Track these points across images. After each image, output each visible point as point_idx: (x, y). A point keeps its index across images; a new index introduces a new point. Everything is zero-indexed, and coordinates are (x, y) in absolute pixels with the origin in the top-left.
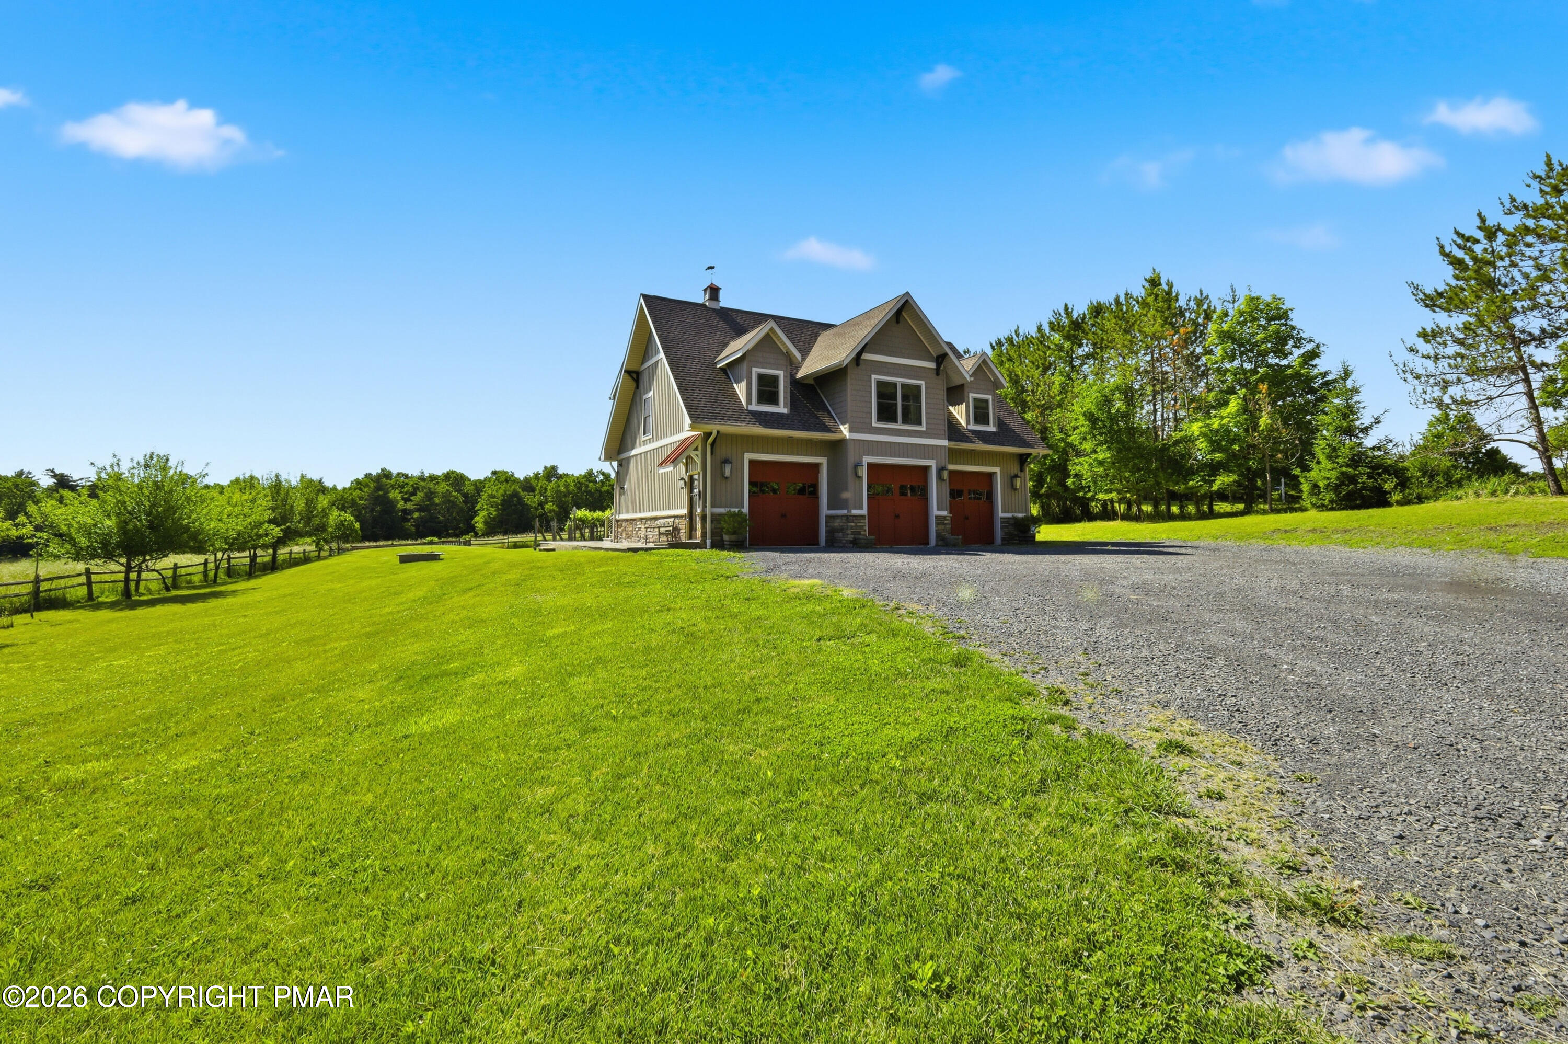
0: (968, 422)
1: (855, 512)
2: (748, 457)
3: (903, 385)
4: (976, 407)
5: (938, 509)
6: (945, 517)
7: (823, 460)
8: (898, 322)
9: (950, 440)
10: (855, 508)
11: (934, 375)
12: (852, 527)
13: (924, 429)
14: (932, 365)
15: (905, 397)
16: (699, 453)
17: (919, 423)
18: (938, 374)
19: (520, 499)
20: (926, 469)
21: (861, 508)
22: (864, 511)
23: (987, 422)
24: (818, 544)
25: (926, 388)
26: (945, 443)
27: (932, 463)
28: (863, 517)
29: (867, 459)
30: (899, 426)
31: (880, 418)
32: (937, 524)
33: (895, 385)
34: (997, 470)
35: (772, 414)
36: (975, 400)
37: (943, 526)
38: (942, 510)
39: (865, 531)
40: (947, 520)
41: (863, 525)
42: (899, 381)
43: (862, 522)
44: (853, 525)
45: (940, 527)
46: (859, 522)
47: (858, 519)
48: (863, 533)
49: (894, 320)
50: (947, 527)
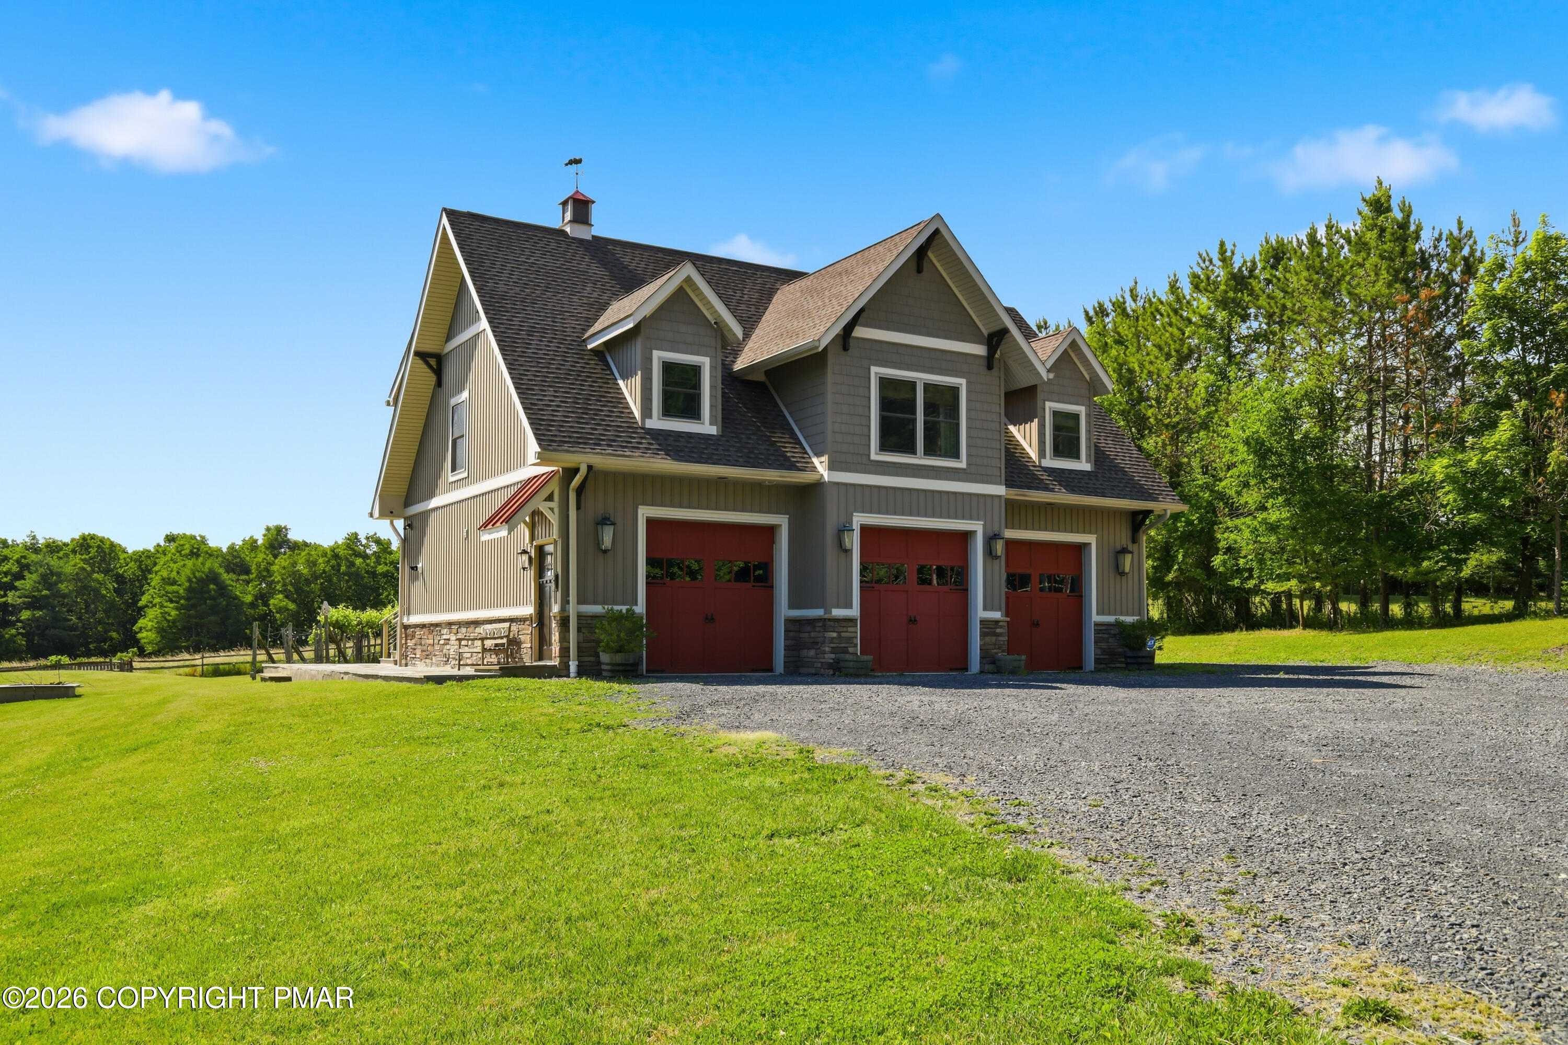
0: (1042, 454)
1: (837, 612)
2: (645, 512)
3: (928, 387)
4: (1057, 428)
5: (985, 609)
6: (996, 622)
7: (781, 521)
8: (919, 270)
9: (1009, 484)
10: (839, 605)
11: (983, 369)
12: (832, 640)
13: (963, 464)
14: (979, 350)
15: (930, 408)
16: (555, 504)
17: (956, 455)
18: (990, 367)
19: (223, 589)
20: (965, 537)
21: (849, 605)
22: (854, 612)
23: (1074, 454)
24: (771, 670)
25: (968, 391)
26: (1000, 490)
27: (977, 526)
28: (850, 621)
29: (859, 519)
30: (919, 459)
31: (884, 447)
32: (983, 635)
33: (912, 385)
34: (1091, 539)
35: (690, 435)
36: (1056, 414)
37: (994, 638)
38: (992, 609)
39: (856, 646)
40: (1001, 627)
41: (853, 635)
42: (921, 377)
43: (850, 629)
44: (835, 635)
45: (988, 639)
46: (845, 629)
47: (844, 624)
48: (851, 650)
49: (914, 266)
50: (1000, 638)
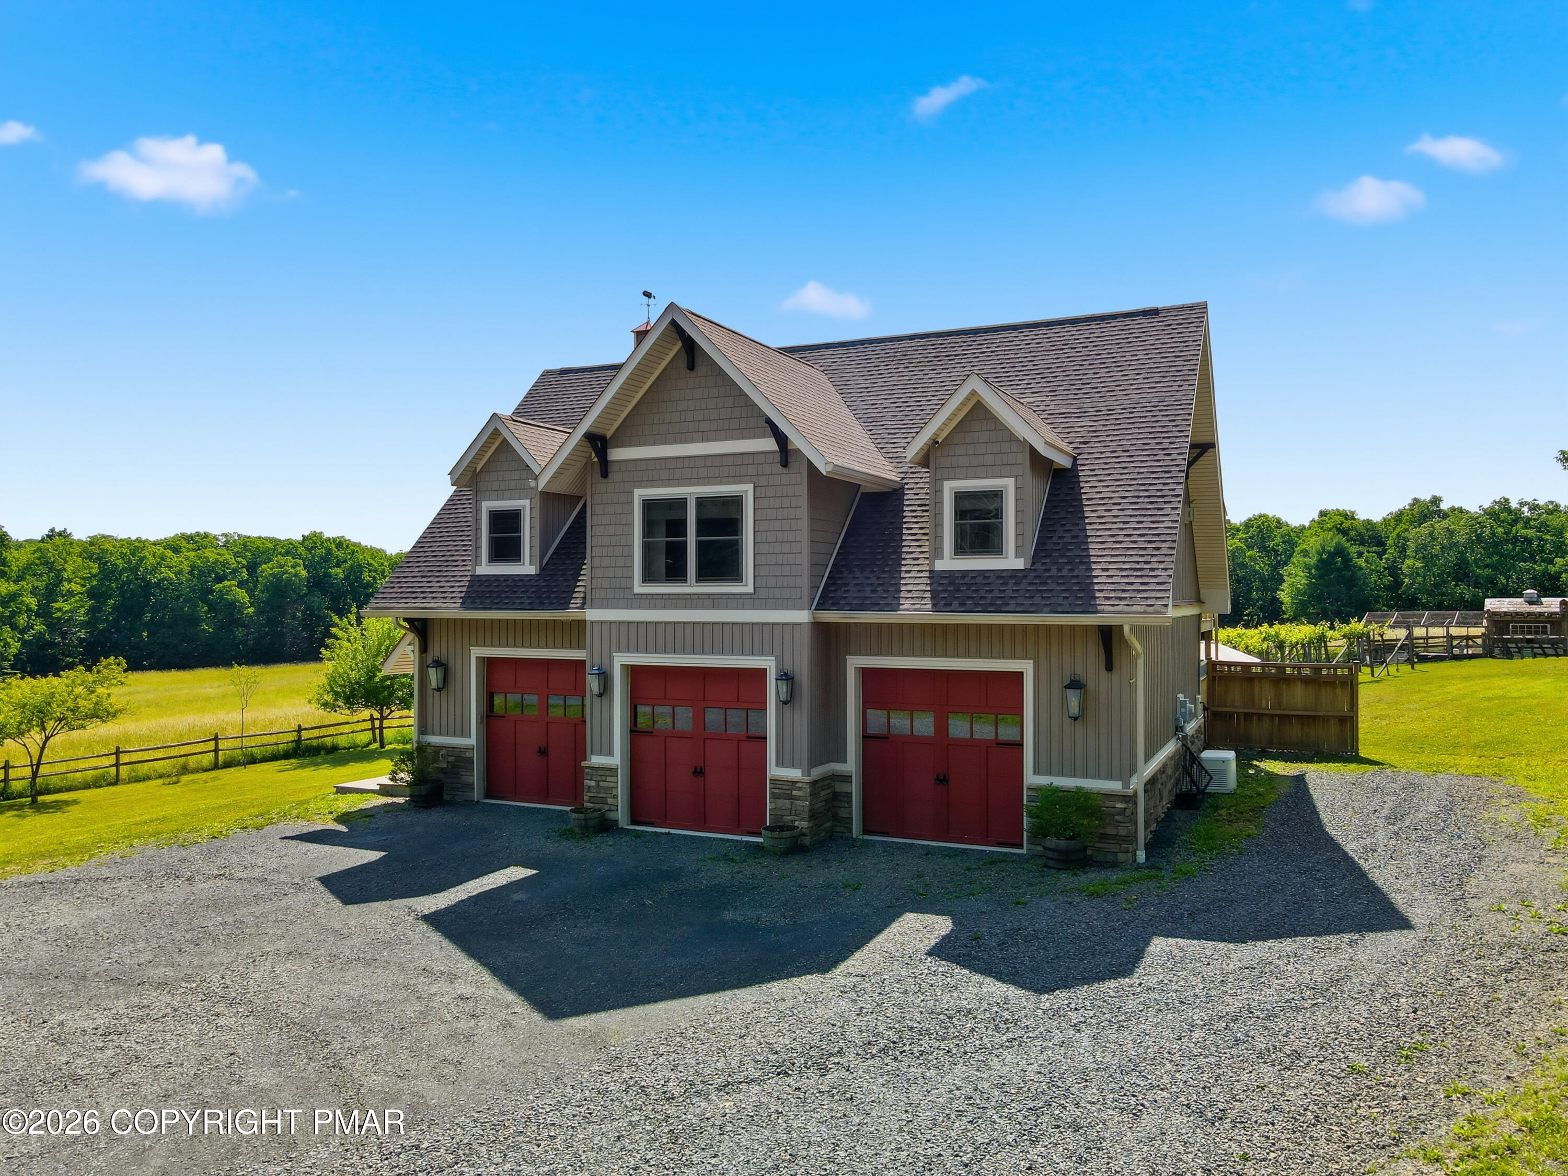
0: (934, 554)
1: (596, 761)
2: (477, 652)
3: (701, 502)
4: (960, 515)
5: (780, 763)
6: (793, 783)
8: (691, 367)
10: (601, 753)
11: (778, 468)
12: (590, 789)
13: (750, 589)
14: (764, 446)
15: (703, 526)
17: (740, 578)
18: (785, 463)
20: (761, 674)
21: (610, 753)
22: (617, 760)
23: (993, 547)
25: (755, 498)
27: (768, 663)
28: (612, 771)
29: (621, 659)
30: (691, 587)
31: (649, 577)
32: (775, 796)
33: (681, 503)
36: (961, 495)
37: (788, 802)
38: (793, 766)
39: (615, 797)
40: (800, 789)
41: (612, 785)
42: (691, 492)
43: (609, 779)
44: (593, 783)
45: (780, 802)
46: (604, 778)
47: (601, 772)
48: (610, 801)
49: (683, 362)
50: (798, 803)
